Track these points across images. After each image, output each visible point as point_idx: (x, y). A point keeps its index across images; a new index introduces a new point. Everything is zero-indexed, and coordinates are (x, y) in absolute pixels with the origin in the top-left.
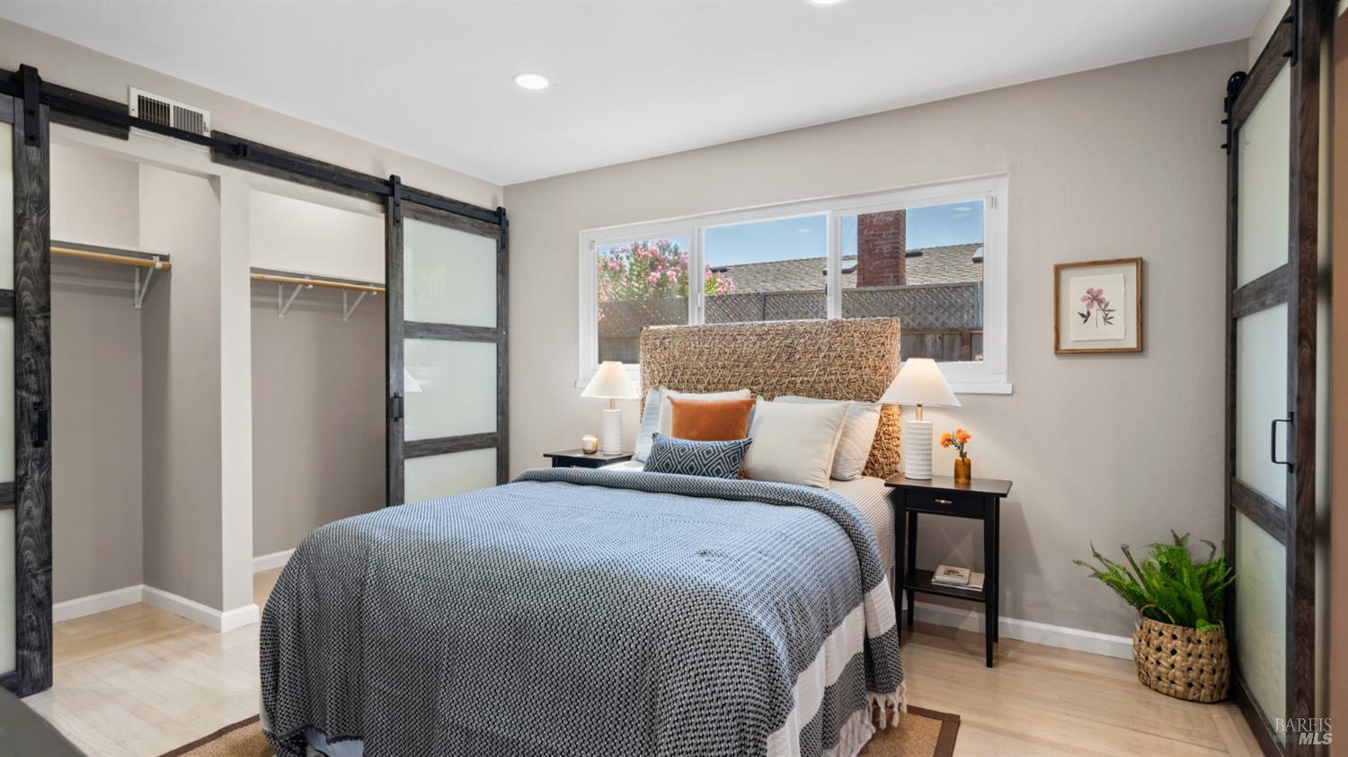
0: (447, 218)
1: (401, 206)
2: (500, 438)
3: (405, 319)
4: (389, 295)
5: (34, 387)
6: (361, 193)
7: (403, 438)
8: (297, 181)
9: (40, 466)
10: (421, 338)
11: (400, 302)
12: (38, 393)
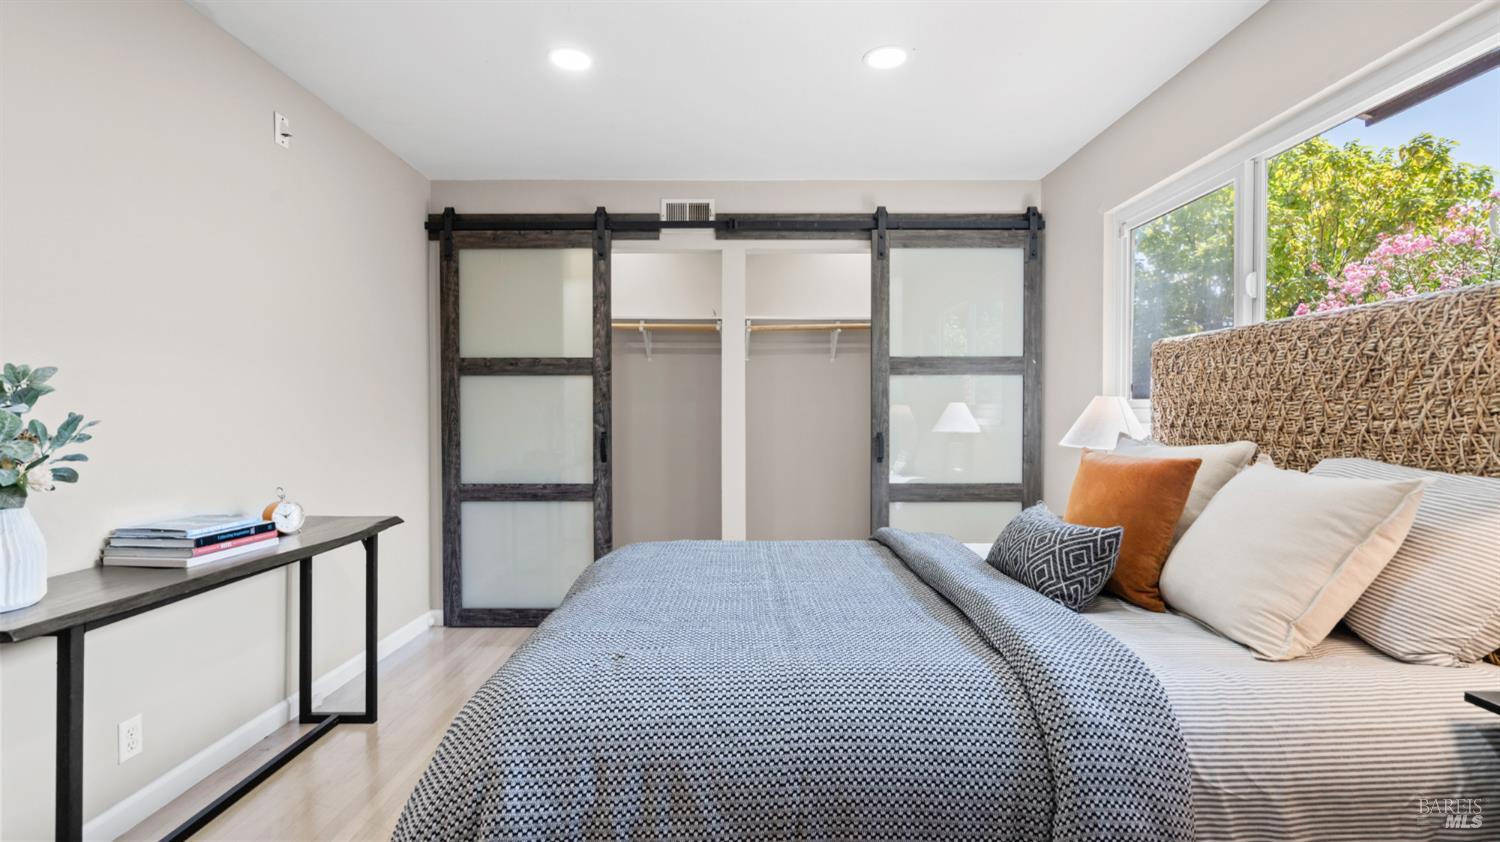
0: (947, 238)
1: (887, 237)
2: (1025, 491)
3: (892, 354)
4: (875, 330)
5: (602, 422)
6: (846, 233)
7: (888, 479)
8: (784, 238)
9: (605, 475)
10: (911, 373)
11: (885, 338)
12: (604, 426)
